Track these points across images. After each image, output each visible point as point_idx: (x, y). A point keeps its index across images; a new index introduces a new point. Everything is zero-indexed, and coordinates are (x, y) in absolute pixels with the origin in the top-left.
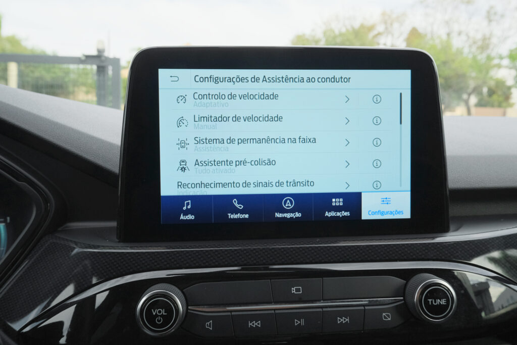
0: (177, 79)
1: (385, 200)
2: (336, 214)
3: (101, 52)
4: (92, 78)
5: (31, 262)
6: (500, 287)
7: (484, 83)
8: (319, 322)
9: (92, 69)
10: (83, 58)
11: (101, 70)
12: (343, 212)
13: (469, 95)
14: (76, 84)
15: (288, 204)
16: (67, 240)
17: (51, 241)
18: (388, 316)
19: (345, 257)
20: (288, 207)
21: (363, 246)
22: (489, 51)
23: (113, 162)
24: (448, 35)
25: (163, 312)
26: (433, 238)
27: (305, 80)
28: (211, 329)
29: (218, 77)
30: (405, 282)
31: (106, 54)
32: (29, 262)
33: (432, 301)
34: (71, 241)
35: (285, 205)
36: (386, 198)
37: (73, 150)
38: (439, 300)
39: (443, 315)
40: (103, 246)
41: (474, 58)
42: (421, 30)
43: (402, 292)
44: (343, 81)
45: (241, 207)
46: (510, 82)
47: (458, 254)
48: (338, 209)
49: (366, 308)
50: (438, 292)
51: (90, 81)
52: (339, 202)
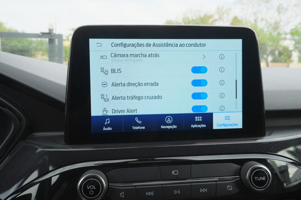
0: (100, 45)
1: (227, 117)
2: (198, 126)
3: (51, 31)
4: (46, 46)
5: (11, 158)
6: (295, 168)
7: (276, 48)
8: (189, 192)
9: (45, 41)
10: (41, 34)
11: (51, 41)
12: (202, 125)
13: (268, 56)
14: (36, 49)
15: (169, 120)
16: (33, 143)
17: (23, 144)
18: (231, 187)
19: (198, 152)
20: (169, 122)
21: (215, 145)
22: (279, 30)
23: (62, 96)
24: (255, 20)
25: (94, 187)
26: (256, 140)
27: (178, 45)
28: (123, 197)
29: (125, 44)
30: (240, 166)
31: (54, 32)
32: (9, 157)
33: (257, 178)
34: (36, 144)
35: (167, 121)
36: (228, 116)
37: (36, 89)
38: (261, 178)
39: (264, 186)
40: (56, 147)
41: (271, 34)
42: (239, 18)
43: (238, 172)
44: (201, 46)
45: (140, 122)
46: (291, 48)
47: (271, 149)
48: (199, 123)
49: (217, 183)
50: (261, 173)
51: (44, 48)
52: (200, 119)
